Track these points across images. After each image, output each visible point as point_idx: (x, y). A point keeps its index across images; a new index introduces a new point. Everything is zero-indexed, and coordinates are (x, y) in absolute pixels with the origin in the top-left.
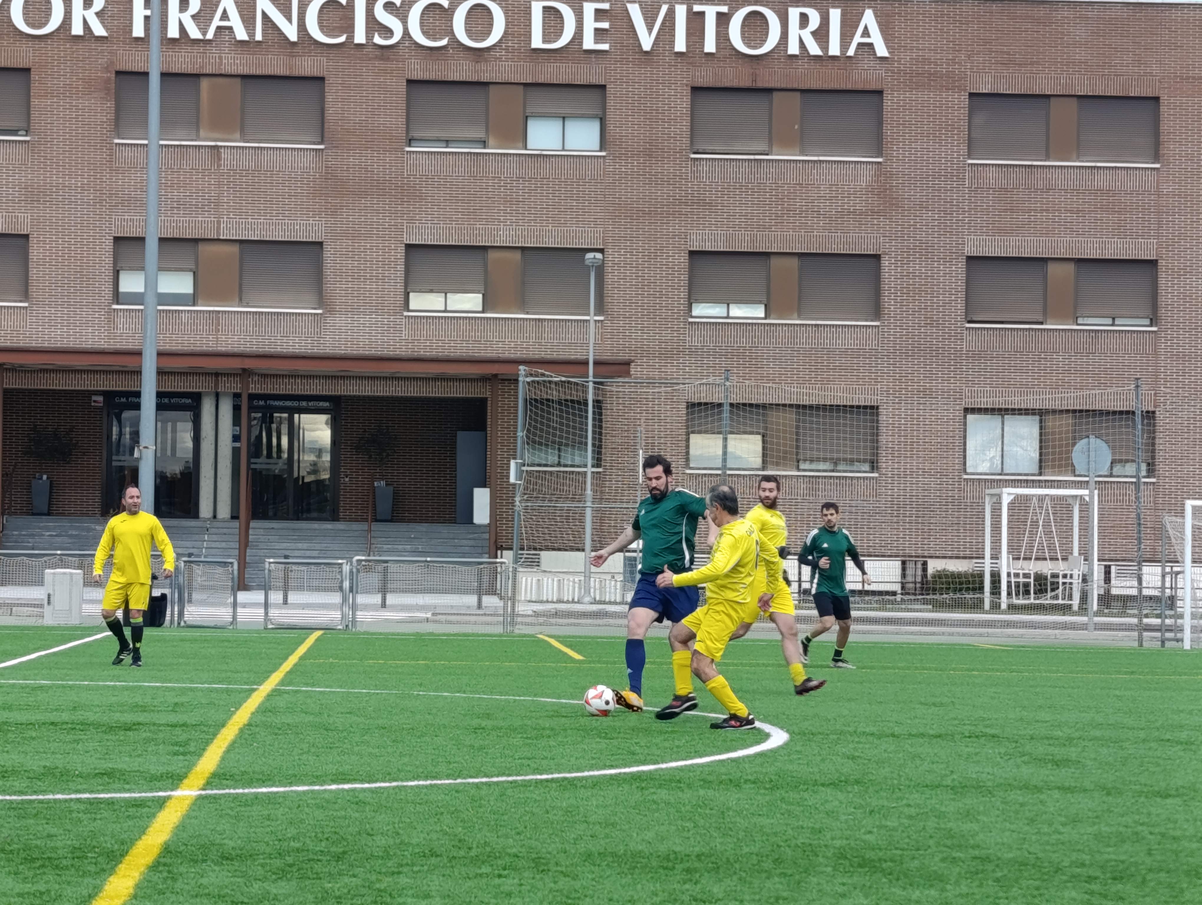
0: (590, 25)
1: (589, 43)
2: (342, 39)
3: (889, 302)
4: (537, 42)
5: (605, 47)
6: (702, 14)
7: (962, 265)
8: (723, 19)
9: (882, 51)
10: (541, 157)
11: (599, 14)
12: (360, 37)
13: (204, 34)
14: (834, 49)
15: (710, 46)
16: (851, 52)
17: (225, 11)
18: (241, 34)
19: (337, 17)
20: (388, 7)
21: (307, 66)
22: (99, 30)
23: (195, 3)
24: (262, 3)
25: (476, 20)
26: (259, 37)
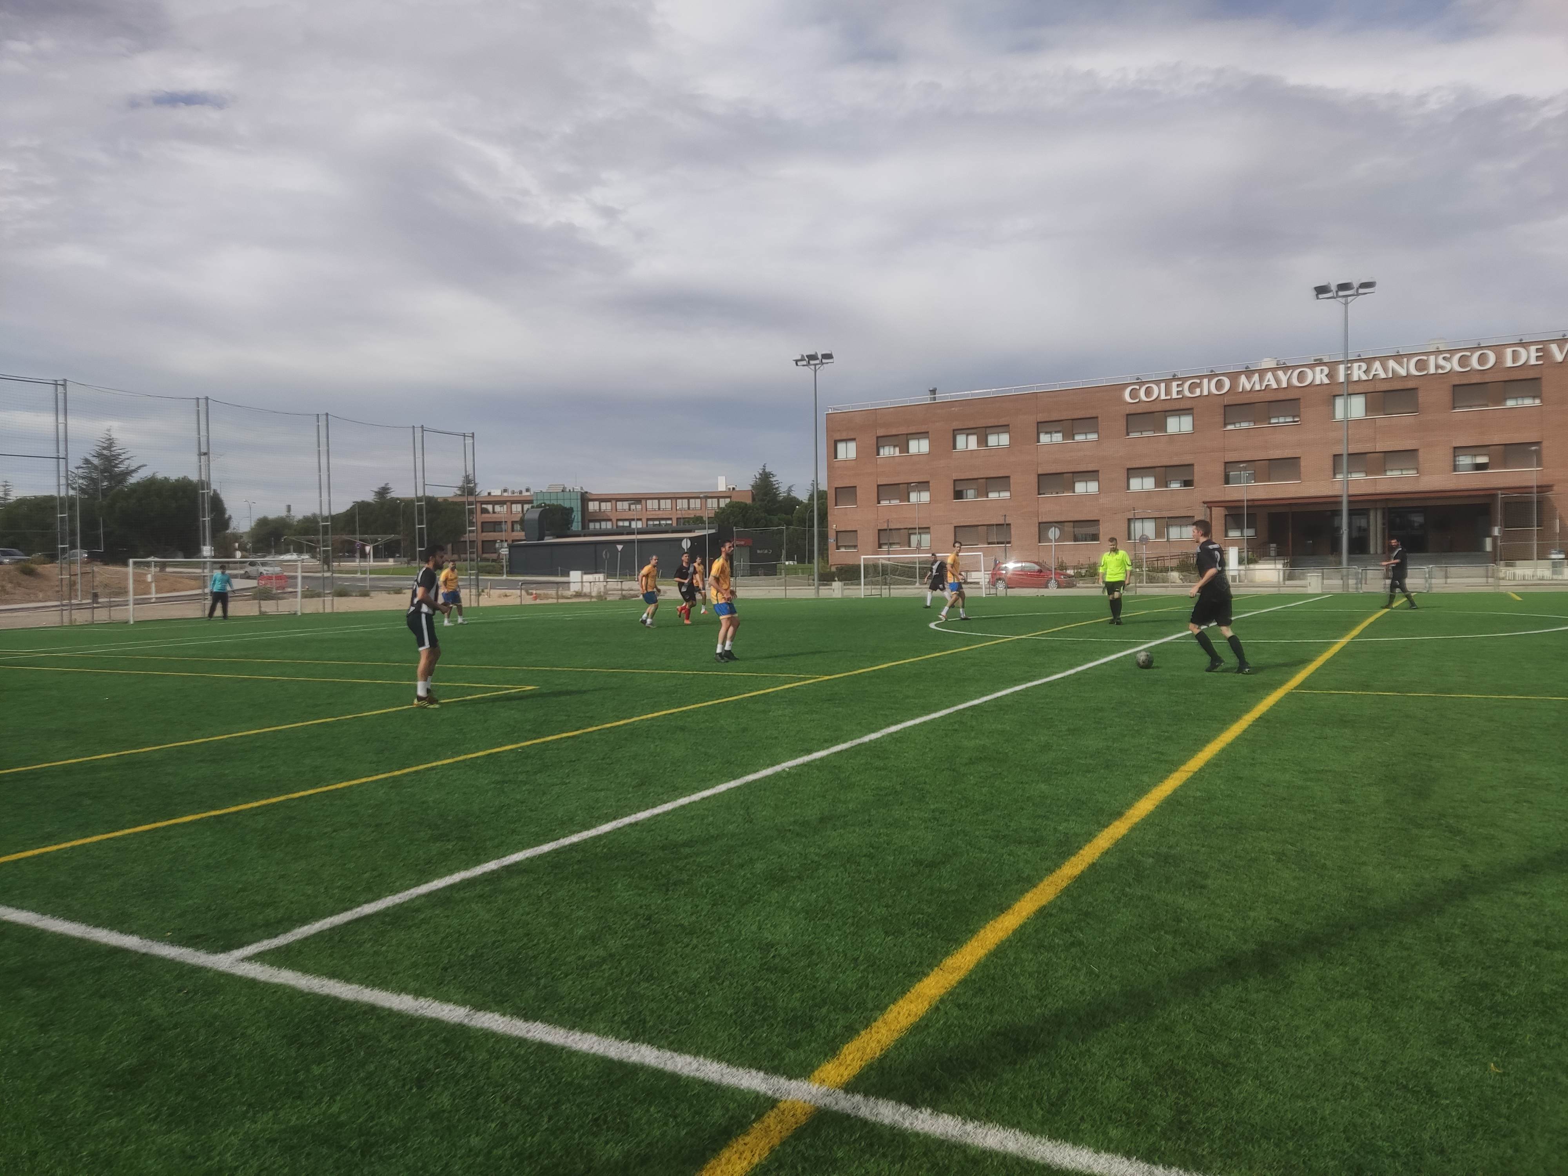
0: (1533, 355)
1: (1533, 362)
2: (1425, 373)
4: (1509, 364)
5: (1541, 363)
10: (1513, 410)
11: (1537, 350)
12: (1432, 371)
13: (1367, 377)
17: (1376, 368)
18: (1383, 376)
19: (1421, 365)
20: (1444, 358)
21: (1410, 384)
22: (1326, 381)
23: (1364, 366)
24: (1392, 364)
25: (1482, 359)
26: (1390, 375)
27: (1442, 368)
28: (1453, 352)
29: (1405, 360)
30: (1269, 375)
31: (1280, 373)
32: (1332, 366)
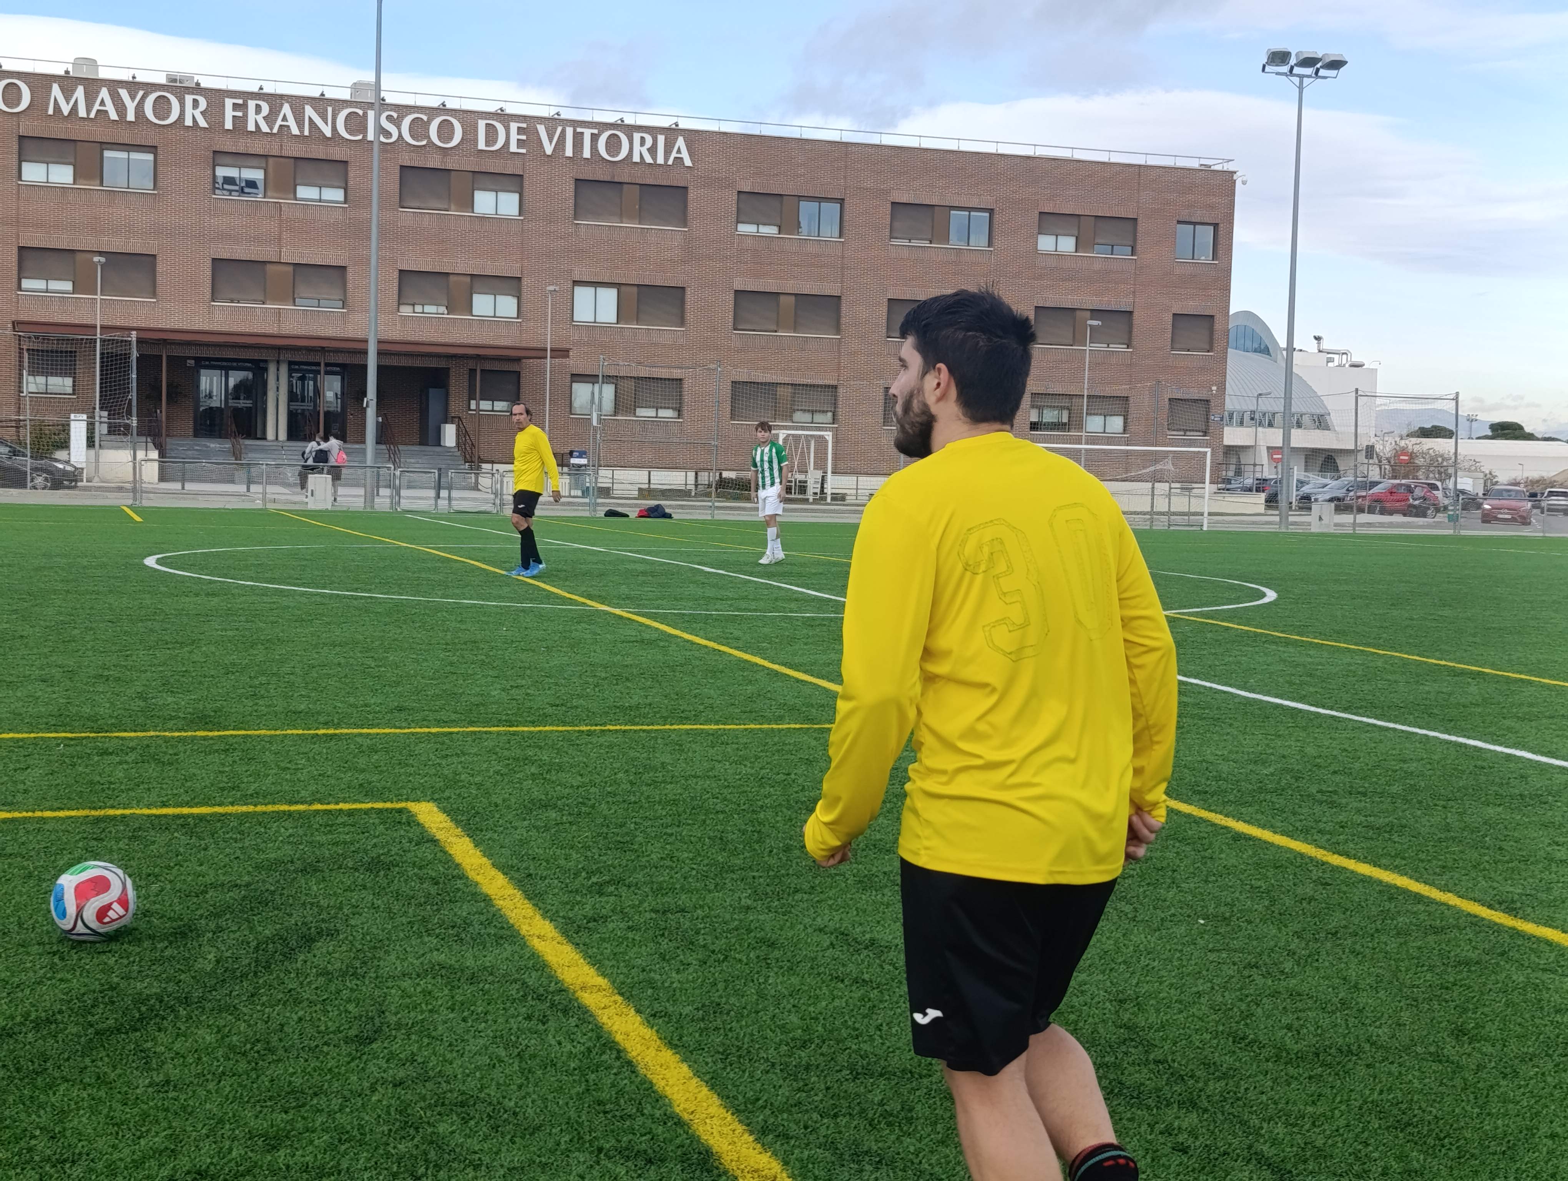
0: (514, 137)
1: (513, 148)
2: (360, 137)
3: (689, 316)
4: (482, 145)
5: (524, 151)
6: (582, 133)
7: (732, 295)
8: (595, 138)
9: (688, 162)
10: (483, 219)
11: (520, 130)
12: (371, 137)
13: (271, 129)
14: (660, 160)
15: (587, 154)
16: (670, 162)
17: (285, 116)
18: (295, 131)
19: (356, 123)
20: (389, 118)
21: (337, 153)
22: (203, 123)
23: (265, 109)
24: (309, 111)
25: (446, 130)
26: (306, 133)
27: (388, 134)
28: (403, 110)
29: (330, 109)
30: (104, 93)
31: (124, 93)
32: (216, 97)
